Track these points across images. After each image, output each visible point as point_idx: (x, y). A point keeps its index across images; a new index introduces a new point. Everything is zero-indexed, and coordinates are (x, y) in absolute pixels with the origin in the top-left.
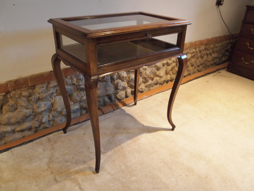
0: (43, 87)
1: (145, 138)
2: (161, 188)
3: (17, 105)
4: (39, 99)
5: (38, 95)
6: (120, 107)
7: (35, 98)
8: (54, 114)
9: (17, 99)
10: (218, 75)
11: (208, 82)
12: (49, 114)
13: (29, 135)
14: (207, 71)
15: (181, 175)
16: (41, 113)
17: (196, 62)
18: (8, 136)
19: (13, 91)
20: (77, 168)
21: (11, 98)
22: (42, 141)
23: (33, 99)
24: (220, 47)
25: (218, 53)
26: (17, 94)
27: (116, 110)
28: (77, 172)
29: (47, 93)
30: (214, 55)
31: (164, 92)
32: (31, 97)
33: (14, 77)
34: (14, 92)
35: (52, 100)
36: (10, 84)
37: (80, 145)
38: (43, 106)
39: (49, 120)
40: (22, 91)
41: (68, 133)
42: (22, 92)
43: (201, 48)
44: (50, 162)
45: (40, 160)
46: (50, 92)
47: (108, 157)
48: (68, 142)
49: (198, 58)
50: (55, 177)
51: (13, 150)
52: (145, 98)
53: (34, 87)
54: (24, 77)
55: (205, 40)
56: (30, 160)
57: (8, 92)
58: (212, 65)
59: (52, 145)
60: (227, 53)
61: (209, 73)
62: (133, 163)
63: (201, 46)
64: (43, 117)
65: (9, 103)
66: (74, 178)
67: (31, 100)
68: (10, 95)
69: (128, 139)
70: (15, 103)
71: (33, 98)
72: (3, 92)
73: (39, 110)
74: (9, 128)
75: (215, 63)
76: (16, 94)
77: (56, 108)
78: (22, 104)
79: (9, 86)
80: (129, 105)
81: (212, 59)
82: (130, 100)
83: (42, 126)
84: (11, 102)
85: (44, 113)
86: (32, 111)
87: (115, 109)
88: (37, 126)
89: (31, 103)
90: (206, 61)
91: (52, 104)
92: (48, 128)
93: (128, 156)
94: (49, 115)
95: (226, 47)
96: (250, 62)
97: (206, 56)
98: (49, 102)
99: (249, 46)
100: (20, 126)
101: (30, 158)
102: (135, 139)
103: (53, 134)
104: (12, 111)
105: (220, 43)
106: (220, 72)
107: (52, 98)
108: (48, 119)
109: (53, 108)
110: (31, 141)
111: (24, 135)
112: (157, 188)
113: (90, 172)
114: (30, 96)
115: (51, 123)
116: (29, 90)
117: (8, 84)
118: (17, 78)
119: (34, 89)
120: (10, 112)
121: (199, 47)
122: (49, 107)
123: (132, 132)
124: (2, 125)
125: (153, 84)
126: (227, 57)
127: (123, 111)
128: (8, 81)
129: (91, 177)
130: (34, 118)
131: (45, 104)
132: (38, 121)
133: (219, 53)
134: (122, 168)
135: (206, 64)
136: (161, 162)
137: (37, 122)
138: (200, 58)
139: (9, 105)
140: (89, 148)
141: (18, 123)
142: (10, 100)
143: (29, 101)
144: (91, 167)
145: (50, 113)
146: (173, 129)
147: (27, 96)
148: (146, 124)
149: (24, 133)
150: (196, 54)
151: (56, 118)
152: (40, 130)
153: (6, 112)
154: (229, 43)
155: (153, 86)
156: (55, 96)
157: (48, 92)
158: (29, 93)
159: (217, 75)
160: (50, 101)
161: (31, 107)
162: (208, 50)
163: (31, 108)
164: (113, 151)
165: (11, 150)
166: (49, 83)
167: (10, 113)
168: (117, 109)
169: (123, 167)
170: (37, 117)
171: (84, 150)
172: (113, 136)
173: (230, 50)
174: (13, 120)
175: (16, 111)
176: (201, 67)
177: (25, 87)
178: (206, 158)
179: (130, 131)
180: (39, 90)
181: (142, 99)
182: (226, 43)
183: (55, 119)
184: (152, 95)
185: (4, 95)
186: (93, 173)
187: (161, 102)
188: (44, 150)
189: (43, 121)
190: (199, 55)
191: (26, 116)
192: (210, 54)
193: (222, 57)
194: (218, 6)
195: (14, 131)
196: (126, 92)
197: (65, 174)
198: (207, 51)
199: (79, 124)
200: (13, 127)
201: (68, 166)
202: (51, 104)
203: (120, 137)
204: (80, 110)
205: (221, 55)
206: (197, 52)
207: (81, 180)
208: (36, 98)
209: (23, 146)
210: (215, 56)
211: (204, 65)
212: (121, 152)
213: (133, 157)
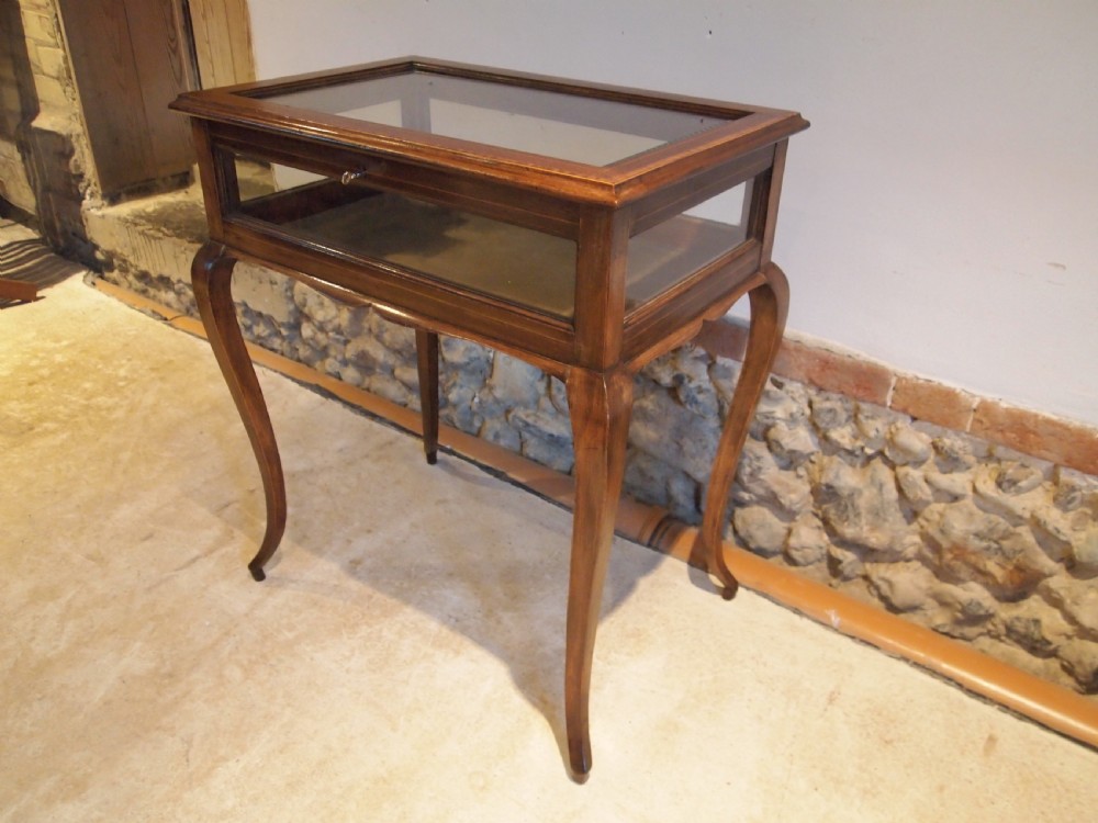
2: (188, 761)
6: (671, 550)
8: (485, 400)
47: (336, 586)
48: (387, 481)
50: (235, 502)
51: (332, 403)
59: (367, 456)
62: (312, 659)
69: (453, 621)
73: (449, 356)
74: (381, 354)
83: (448, 411)
85: (460, 374)
87: (646, 538)
91: (488, 360)
93: (349, 638)
94: (474, 393)
98: (479, 349)
102: (458, 639)
108: (469, 402)
109: (489, 376)
112: (188, 751)
115: (477, 422)
122: (478, 363)
123: (499, 622)
140: (369, 531)
145: (479, 390)
160: (483, 348)
164: (369, 591)
168: (651, 546)
169: (290, 635)
171: (357, 524)
172: (450, 575)
181: (802, 610)
183: (487, 419)
184: (876, 647)
187: (831, 700)
188: (340, 451)
189: (451, 397)
195: (391, 372)
200: (390, 359)
202: (484, 359)
203: (456, 596)
212: (364, 615)
213: (347, 654)
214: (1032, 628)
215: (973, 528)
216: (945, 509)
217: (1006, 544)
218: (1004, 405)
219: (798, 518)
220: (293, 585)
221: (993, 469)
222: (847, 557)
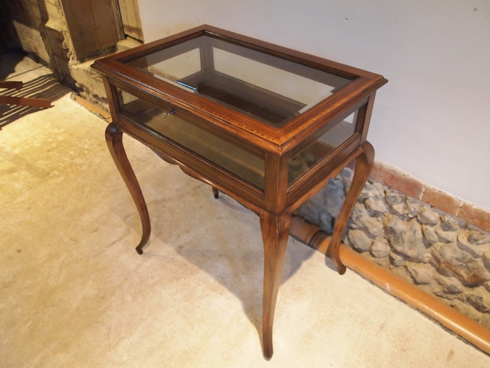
2: (109, 338)
6: (319, 248)
37: (193, 221)
44: (156, 202)
45: (160, 192)
47: (172, 258)
48: (196, 206)
50: (132, 214)
56: (160, 184)
59: (188, 193)
62: (160, 293)
69: (220, 278)
87: (308, 242)
93: (176, 284)
101: (163, 183)
102: (222, 288)
112: (109, 333)
123: (240, 280)
134: (150, 279)
140: (187, 232)
164: (186, 261)
168: (310, 245)
169: (152, 281)
172: (221, 255)
187: (381, 328)
188: (177, 190)
203: (222, 266)
207: (128, 239)
212: (183, 273)
213: (175, 292)
214: (479, 301)
215: (455, 256)
216: (443, 246)
217: (470, 265)
218: (474, 207)
219: (377, 238)
220: (154, 257)
221: (467, 232)
222: (398, 258)
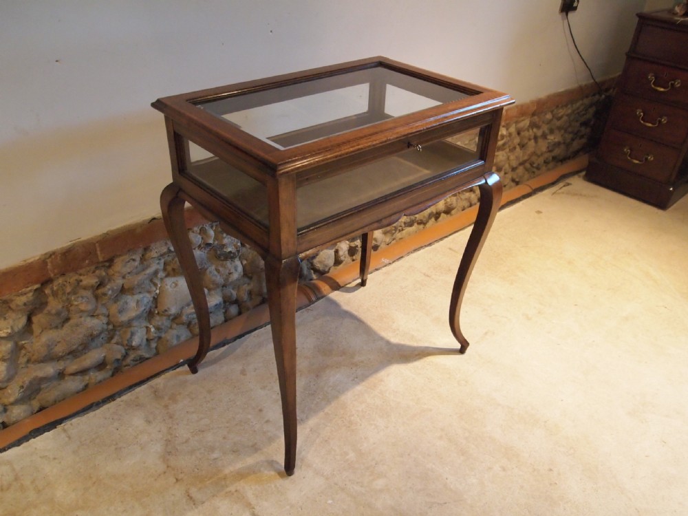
0: (134, 260)
1: (395, 376)
2: (446, 503)
3: (69, 311)
4: (123, 290)
5: (120, 282)
6: (325, 293)
7: (112, 289)
8: (160, 324)
9: (69, 297)
10: (563, 193)
11: (539, 212)
12: (148, 325)
13: (100, 382)
14: (535, 183)
15: (490, 468)
16: (129, 324)
17: (508, 158)
18: (46, 388)
19: (58, 278)
20: (239, 465)
21: (55, 294)
22: (137, 398)
23: (110, 292)
24: (567, 115)
25: (563, 131)
26: (68, 285)
27: (316, 301)
28: (241, 475)
29: (144, 273)
30: (551, 137)
31: (433, 246)
32: (104, 287)
33: (60, 242)
34: (60, 280)
35: (154, 289)
36: (52, 262)
37: (238, 403)
38: (133, 306)
39: (147, 340)
40: (81, 275)
41: (201, 372)
42: (82, 278)
43: (521, 125)
44: (169, 453)
45: (142, 449)
46: (150, 271)
47: (311, 430)
48: (205, 397)
49: (515, 148)
50: (187, 492)
51: (67, 425)
52: (385, 266)
53: (110, 262)
54: (85, 241)
55: (532, 102)
56: (116, 449)
57: (47, 282)
58: (546, 162)
59: (166, 407)
60: (584, 130)
61: (541, 189)
62: (374, 444)
63: (522, 118)
64: (133, 334)
65: (49, 308)
66: (236, 491)
67: (105, 294)
68: (52, 289)
69: (356, 380)
70: (63, 307)
71: (108, 289)
72: (36, 283)
73: (124, 318)
74: (50, 369)
75: (554, 158)
76: (65, 283)
77: (166, 308)
78: (83, 307)
79: (49, 266)
80: (348, 286)
81: (548, 147)
82: (349, 274)
83: (132, 356)
84: (54, 305)
85: (135, 323)
86: (105, 320)
87: (313, 298)
88: (119, 357)
89: (104, 302)
90: (534, 153)
91: (154, 298)
92: (147, 359)
93: (361, 425)
94: (147, 327)
95: (584, 115)
96: (644, 159)
97: (532, 142)
98: (148, 295)
99: (642, 119)
100: (78, 359)
101: (117, 444)
103: (163, 376)
104: (56, 327)
105: (569, 106)
106: (568, 184)
107: (155, 285)
108: (145, 337)
109: (156, 307)
110: (111, 398)
111: (87, 382)
112: (438, 504)
113: (273, 473)
114: (101, 284)
115: (154, 345)
116: (98, 272)
117: (47, 262)
118: (69, 243)
119: (110, 267)
120: (51, 329)
121: (517, 122)
122: (149, 306)
124: (33, 363)
125: (403, 225)
126: (584, 141)
127: (334, 303)
128: (46, 254)
129: (275, 486)
130: (112, 338)
131: (138, 302)
132: (122, 345)
133: (566, 131)
134: (347, 457)
135: (534, 163)
136: (441, 438)
137: (119, 347)
138: (518, 149)
139: (49, 313)
140: (261, 410)
141: (73, 354)
142: (51, 299)
143: (97, 297)
144: (272, 461)
145: (150, 321)
146: (462, 351)
147: (92, 287)
148: (394, 340)
149: (87, 378)
150: (508, 138)
151: (166, 332)
152: (125, 366)
153: (42, 331)
154: (591, 106)
155: (403, 230)
156: (162, 279)
157: (144, 270)
158: (98, 277)
159: (560, 191)
160: (149, 292)
161: (104, 311)
162: (538, 127)
163: (104, 315)
164: (321, 414)
165: (62, 425)
166: (146, 249)
167: (51, 331)
168: (318, 299)
169: (352, 456)
170: (118, 333)
171: (250, 416)
172: (317, 376)
173: (592, 123)
174: (59, 349)
175: (67, 325)
176: (521, 170)
177: (89, 265)
178: (546, 422)
179: (357, 358)
180: (124, 267)
181: (377, 268)
182: (582, 104)
183: (163, 335)
184: (402, 257)
185: (36, 290)
186: (280, 474)
187: (428, 276)
188: (149, 422)
189: (134, 344)
190: (517, 140)
191: (91, 335)
192: (544, 136)
193: (573, 140)
194: (565, 13)
195: (61, 375)
196: (337, 252)
197: (211, 481)
198: (535, 130)
199: (226, 347)
200: (60, 366)
201: (215, 459)
202: (152, 299)
203: (335, 377)
204: (224, 307)
205: (571, 136)
206: (510, 135)
207: (253, 494)
208: (115, 288)
209: (91, 414)
210: (556, 140)
211: (528, 165)
212: (342, 418)
213: (373, 427)
